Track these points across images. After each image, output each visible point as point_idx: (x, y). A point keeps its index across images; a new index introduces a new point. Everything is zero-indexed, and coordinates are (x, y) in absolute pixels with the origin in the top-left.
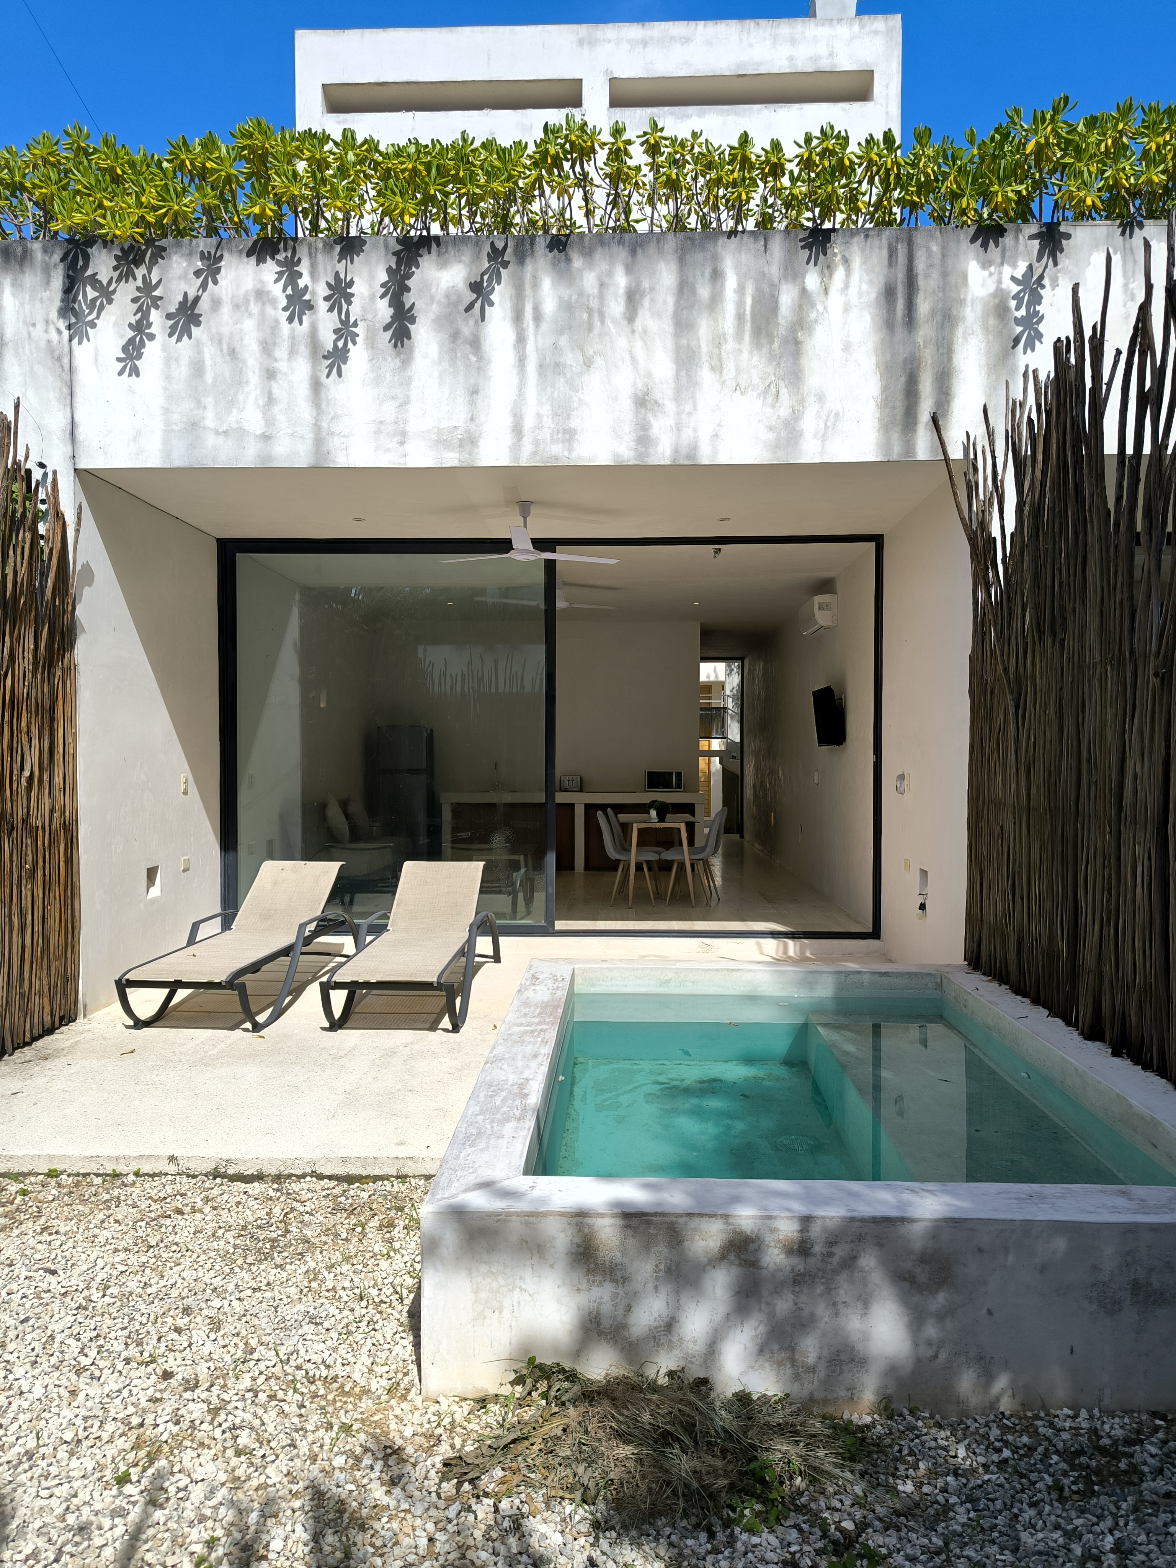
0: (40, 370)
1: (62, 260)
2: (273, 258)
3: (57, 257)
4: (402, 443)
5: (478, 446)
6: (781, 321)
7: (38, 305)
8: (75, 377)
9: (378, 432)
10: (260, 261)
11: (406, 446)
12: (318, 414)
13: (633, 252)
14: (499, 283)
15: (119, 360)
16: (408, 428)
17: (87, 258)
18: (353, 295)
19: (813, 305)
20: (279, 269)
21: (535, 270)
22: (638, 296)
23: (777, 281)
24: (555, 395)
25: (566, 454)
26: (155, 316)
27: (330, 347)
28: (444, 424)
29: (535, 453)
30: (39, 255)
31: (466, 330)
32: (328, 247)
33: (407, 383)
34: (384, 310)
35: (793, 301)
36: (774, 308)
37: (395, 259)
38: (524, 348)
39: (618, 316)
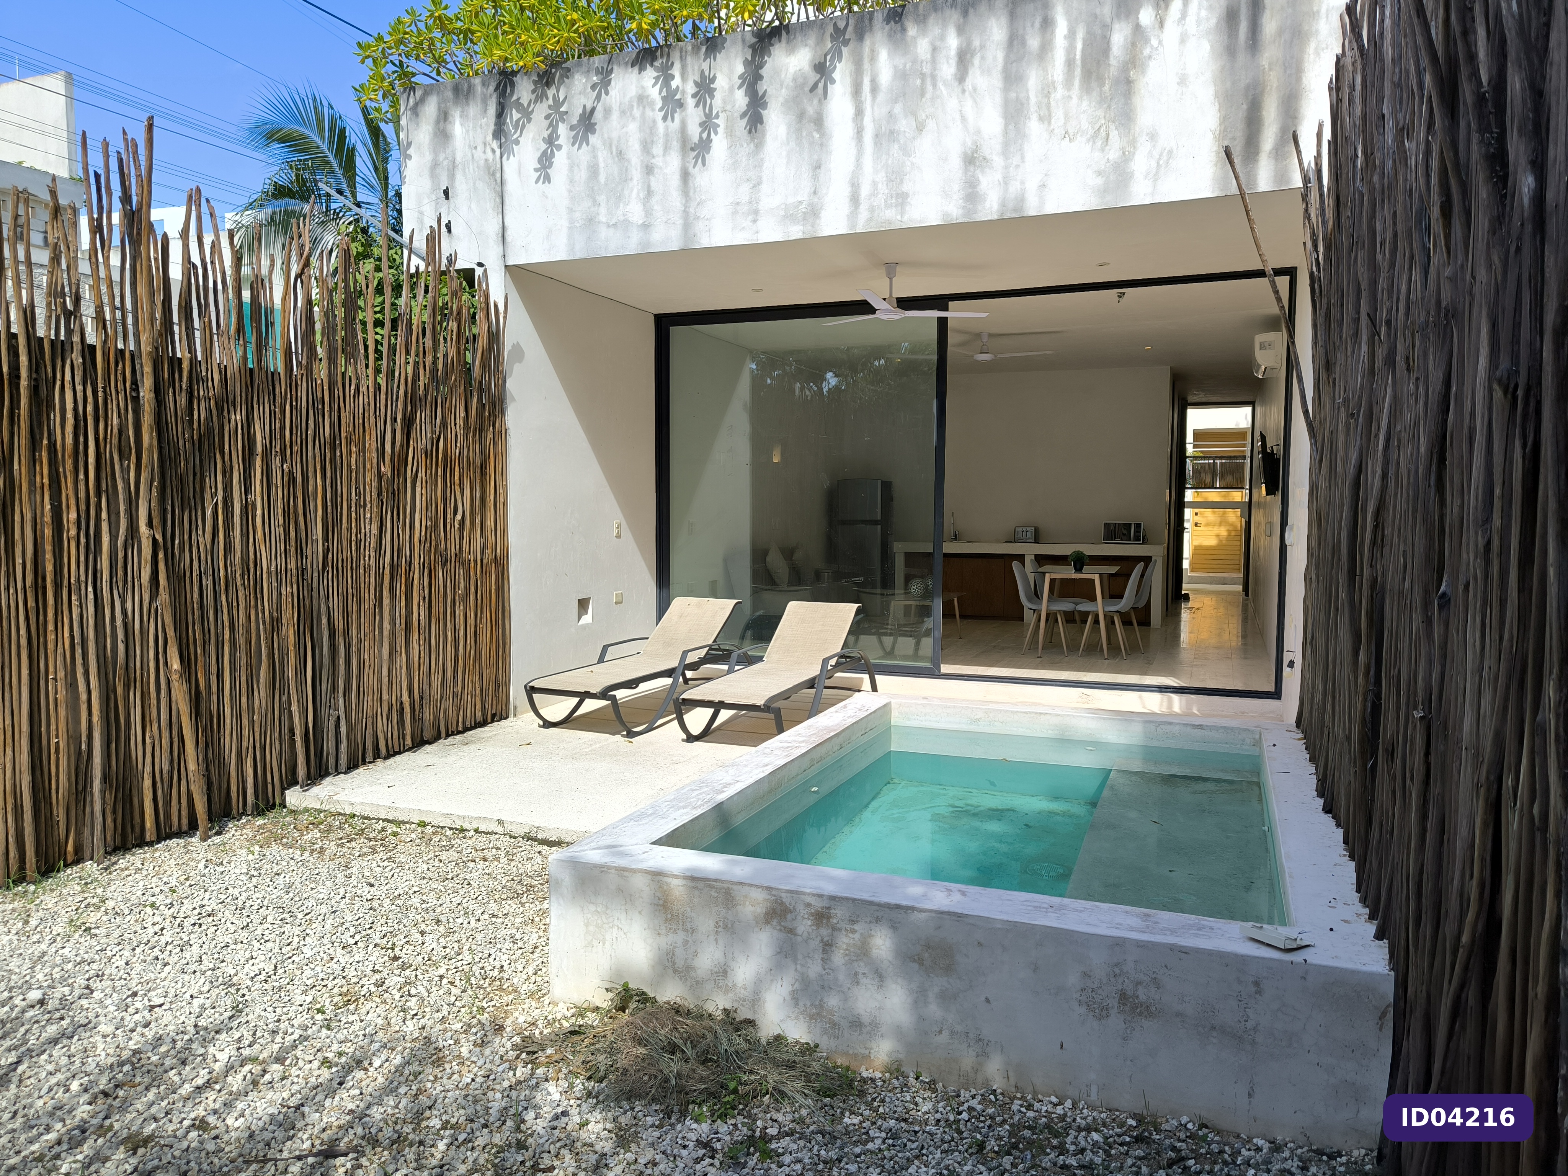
0: (480, 185)
1: (496, 90)
2: (652, 65)
3: (492, 88)
4: (755, 221)
5: (819, 218)
6: (1113, 61)
7: (479, 130)
8: (505, 188)
9: (735, 213)
10: (641, 70)
11: (758, 223)
12: (687, 201)
13: (965, 13)
14: (840, 60)
15: (536, 170)
16: (760, 207)
17: (513, 85)
18: (715, 89)
19: (1147, 41)
20: (656, 74)
21: (873, 44)
22: (969, 56)
23: (1109, 20)
24: (890, 162)
25: (899, 217)
26: (563, 130)
27: (696, 139)
28: (791, 200)
29: (870, 220)
30: (479, 89)
31: (811, 111)
32: (696, 49)
33: (759, 165)
34: (741, 99)
35: (1126, 39)
36: (1106, 50)
37: (750, 51)
38: (862, 120)
39: (949, 77)
